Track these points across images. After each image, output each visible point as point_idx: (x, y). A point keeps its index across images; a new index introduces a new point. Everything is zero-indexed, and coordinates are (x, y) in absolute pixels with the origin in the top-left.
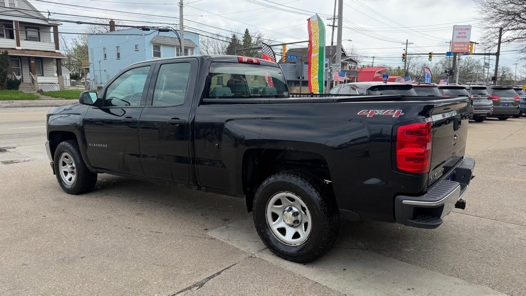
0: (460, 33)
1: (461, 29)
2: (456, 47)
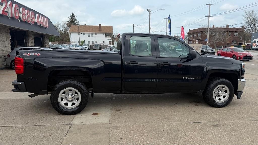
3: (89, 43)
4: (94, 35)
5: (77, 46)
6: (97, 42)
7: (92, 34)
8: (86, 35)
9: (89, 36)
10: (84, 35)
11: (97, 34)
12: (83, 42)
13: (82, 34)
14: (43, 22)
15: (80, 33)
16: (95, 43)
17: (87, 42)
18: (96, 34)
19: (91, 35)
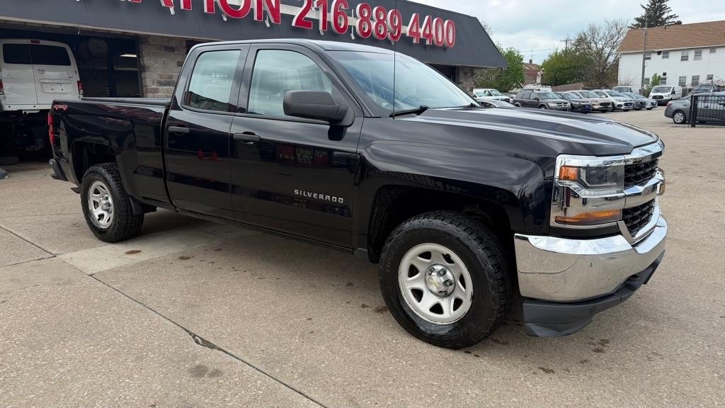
3: (682, 84)
4: (705, 53)
5: (611, 95)
6: (711, 78)
7: (696, 53)
8: (675, 57)
9: (684, 58)
10: (668, 57)
11: (718, 51)
12: (660, 80)
13: (661, 55)
14: (433, 32)
15: (654, 52)
16: (703, 80)
17: (672, 82)
18: (713, 49)
19: (691, 54)
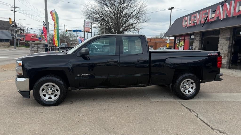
0: (87, 24)
1: (87, 22)
2: (86, 29)
